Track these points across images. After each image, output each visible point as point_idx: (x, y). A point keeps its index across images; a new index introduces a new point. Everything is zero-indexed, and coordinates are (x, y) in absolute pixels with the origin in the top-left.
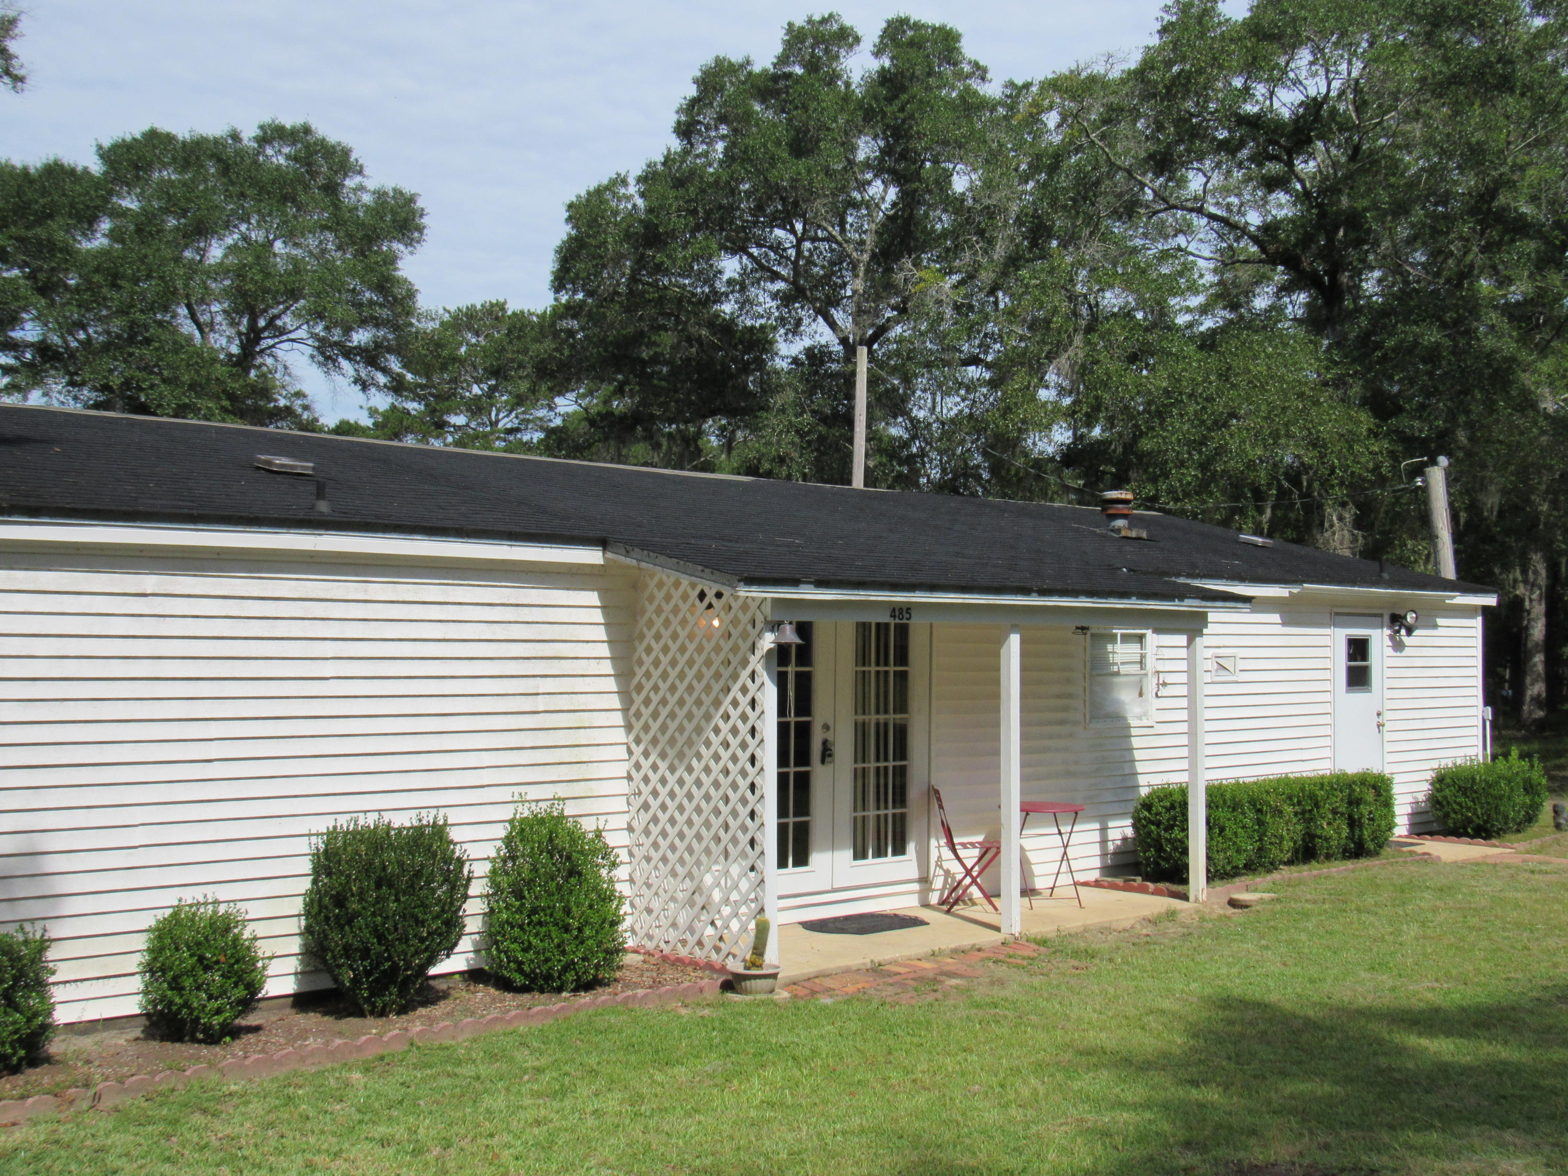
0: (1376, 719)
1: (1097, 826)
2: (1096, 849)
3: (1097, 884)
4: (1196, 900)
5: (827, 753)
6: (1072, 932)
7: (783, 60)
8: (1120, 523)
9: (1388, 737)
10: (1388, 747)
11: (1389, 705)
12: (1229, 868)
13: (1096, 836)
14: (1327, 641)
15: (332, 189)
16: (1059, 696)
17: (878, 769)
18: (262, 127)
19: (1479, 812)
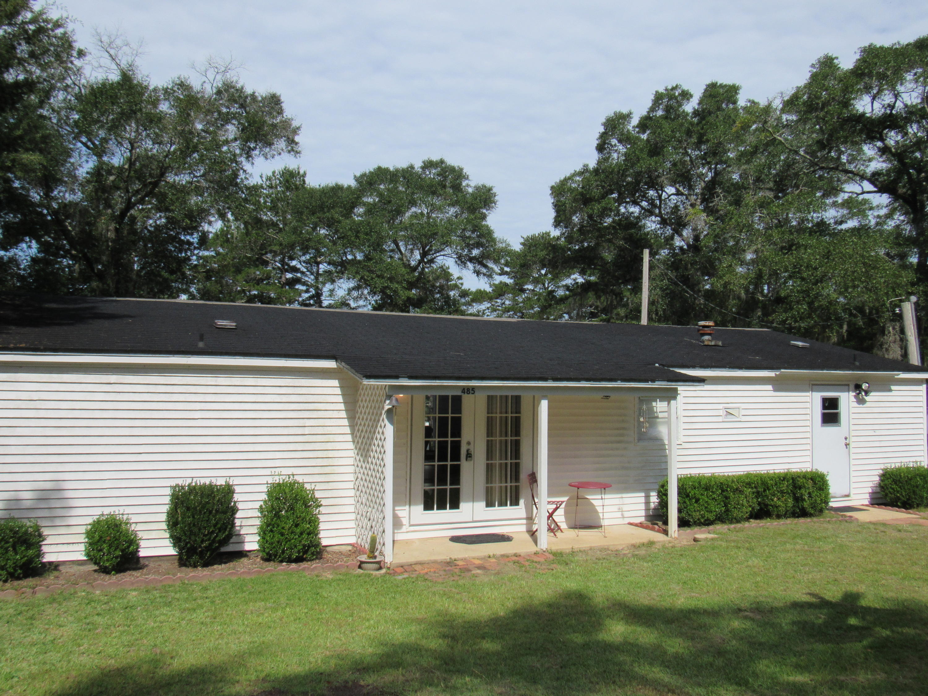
0: (844, 441)
1: (643, 494)
2: (643, 507)
3: (640, 525)
4: (671, 537)
5: (469, 456)
6: (582, 550)
7: (652, 109)
8: (706, 337)
9: (852, 450)
10: (853, 457)
11: (853, 433)
12: (702, 520)
13: (643, 500)
14: (808, 399)
15: (457, 187)
16: (617, 429)
17: (501, 464)
18: (424, 162)
19: (904, 494)
